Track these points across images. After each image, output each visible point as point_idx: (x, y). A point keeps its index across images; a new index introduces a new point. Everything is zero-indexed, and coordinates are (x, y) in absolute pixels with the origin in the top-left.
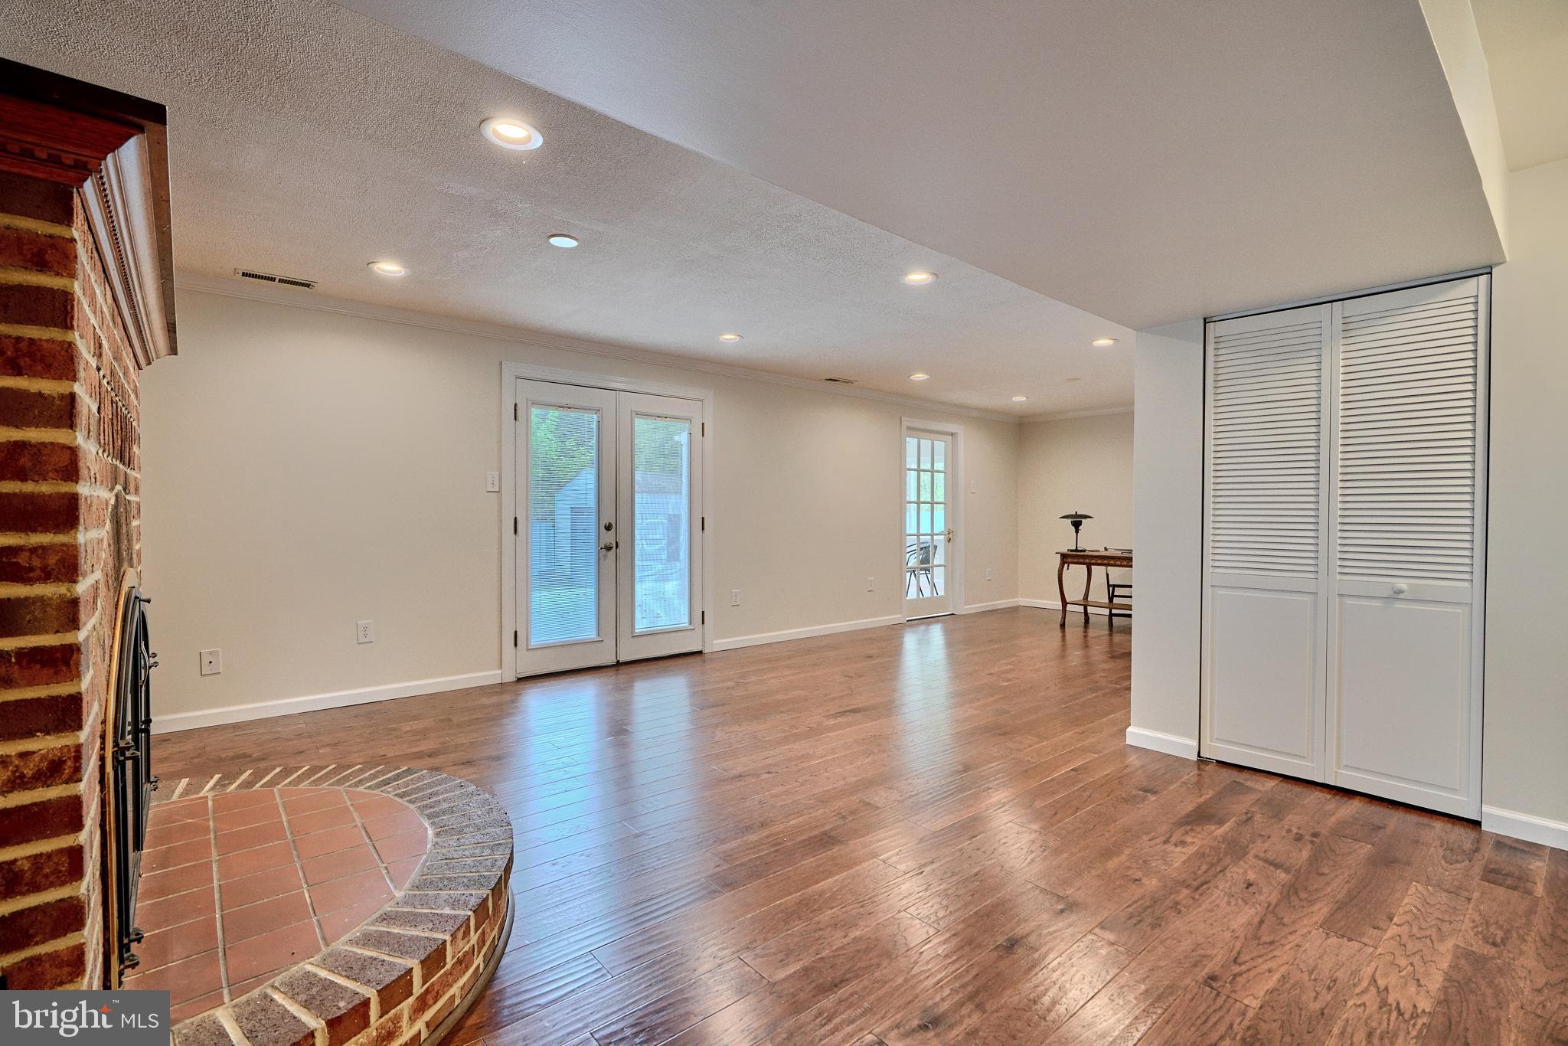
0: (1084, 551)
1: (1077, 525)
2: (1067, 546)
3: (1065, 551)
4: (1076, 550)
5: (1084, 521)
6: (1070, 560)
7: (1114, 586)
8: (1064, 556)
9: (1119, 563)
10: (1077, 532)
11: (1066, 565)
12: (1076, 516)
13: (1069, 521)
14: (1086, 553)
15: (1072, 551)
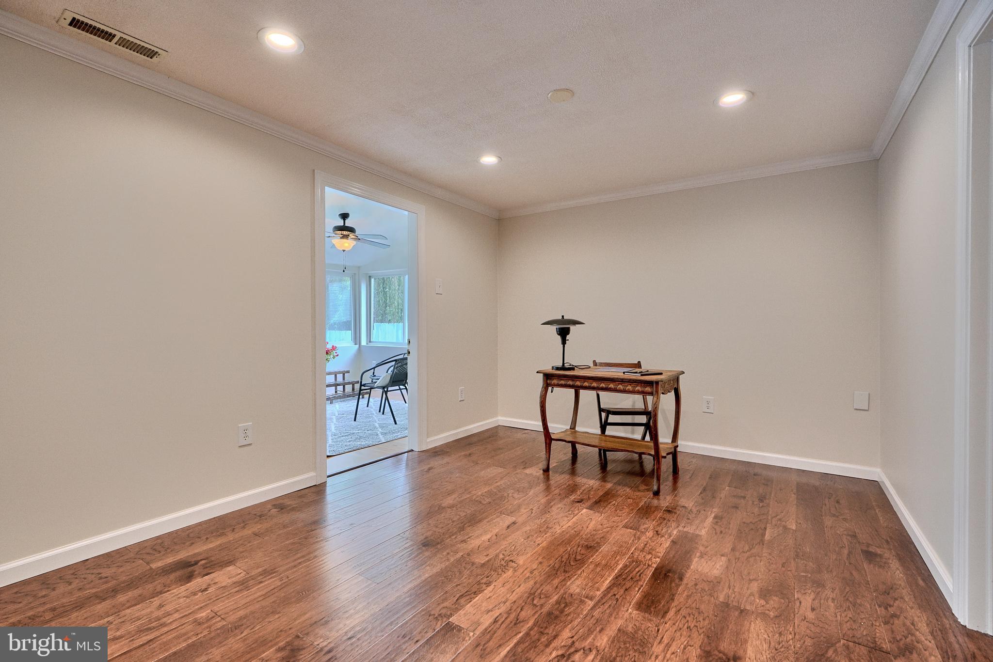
0: (572, 369)
1: (564, 333)
2: (551, 361)
3: (548, 369)
4: (563, 368)
5: (573, 328)
6: (555, 381)
7: (609, 412)
8: (548, 377)
9: (630, 388)
10: (564, 342)
11: (550, 389)
12: (563, 321)
13: (553, 329)
14: (576, 373)
15: (558, 369)
